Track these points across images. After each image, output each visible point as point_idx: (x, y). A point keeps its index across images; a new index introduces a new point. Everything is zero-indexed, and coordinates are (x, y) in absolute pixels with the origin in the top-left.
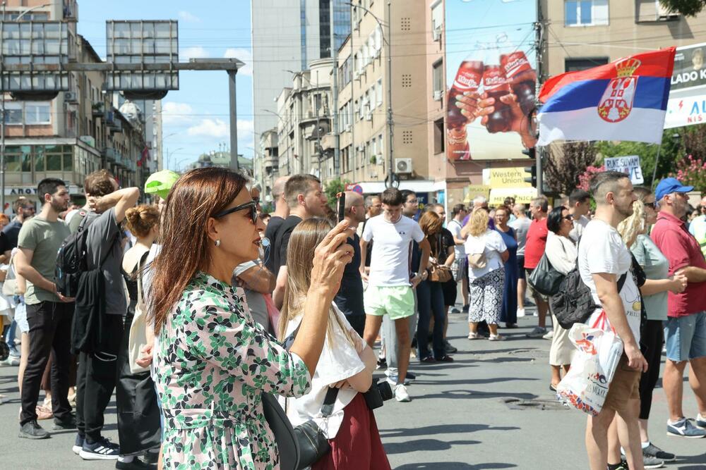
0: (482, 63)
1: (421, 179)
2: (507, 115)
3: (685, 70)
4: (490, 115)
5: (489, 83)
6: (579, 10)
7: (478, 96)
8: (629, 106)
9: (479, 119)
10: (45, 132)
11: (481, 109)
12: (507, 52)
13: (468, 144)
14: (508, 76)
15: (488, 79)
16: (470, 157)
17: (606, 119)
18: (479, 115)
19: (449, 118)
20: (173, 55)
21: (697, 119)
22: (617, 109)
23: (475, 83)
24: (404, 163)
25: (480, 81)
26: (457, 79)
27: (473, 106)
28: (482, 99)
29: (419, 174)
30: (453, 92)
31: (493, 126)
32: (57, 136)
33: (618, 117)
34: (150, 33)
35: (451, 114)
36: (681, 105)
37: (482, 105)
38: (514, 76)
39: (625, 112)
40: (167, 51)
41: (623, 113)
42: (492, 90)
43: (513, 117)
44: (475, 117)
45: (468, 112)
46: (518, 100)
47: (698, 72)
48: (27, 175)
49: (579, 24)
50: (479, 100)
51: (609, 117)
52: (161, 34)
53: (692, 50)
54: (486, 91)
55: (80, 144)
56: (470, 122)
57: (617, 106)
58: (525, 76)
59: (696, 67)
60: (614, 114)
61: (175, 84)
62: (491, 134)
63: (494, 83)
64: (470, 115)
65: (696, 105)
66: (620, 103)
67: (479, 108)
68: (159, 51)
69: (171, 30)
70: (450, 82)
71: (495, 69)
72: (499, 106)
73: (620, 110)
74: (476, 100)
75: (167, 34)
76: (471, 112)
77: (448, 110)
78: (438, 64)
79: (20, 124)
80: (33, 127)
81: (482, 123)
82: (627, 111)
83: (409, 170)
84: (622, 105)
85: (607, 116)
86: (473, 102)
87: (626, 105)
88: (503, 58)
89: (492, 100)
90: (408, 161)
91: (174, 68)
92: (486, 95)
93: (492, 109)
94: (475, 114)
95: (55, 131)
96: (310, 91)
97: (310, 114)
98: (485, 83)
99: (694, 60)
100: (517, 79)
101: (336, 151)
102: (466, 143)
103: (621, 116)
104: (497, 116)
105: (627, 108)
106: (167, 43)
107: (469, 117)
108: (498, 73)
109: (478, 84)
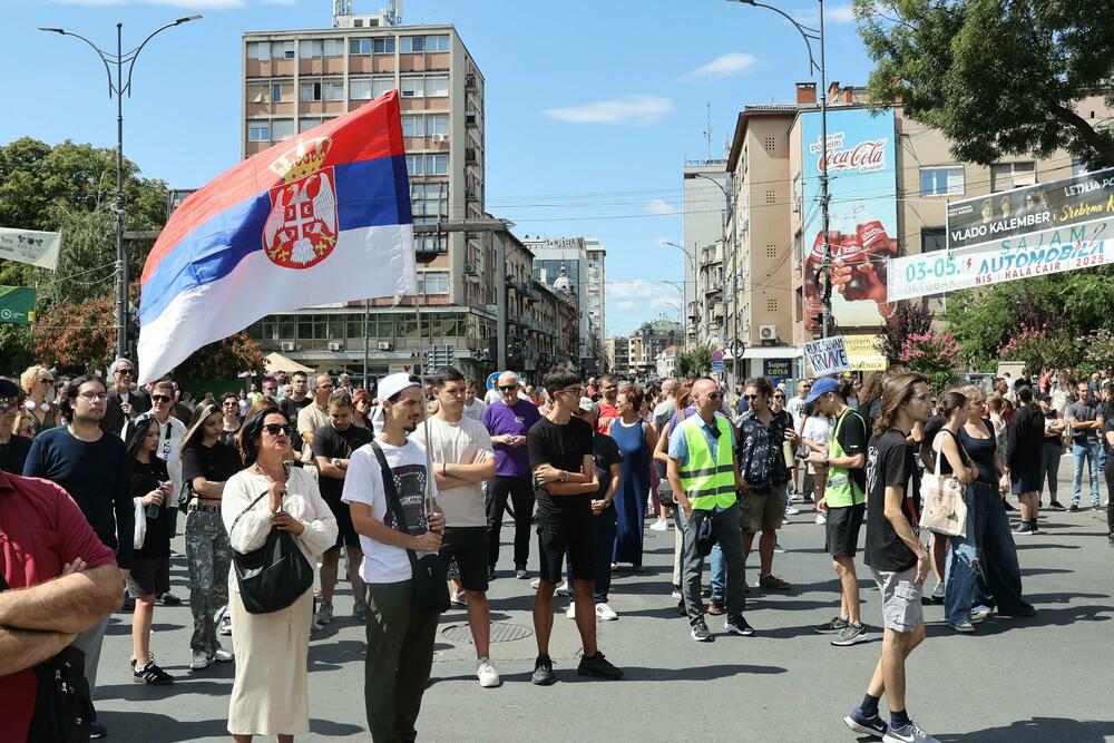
0: (839, 233)
1: (786, 345)
2: (864, 283)
3: (974, 224)
4: (848, 284)
5: (846, 252)
6: (935, 179)
7: (836, 265)
8: (332, 230)
9: (838, 287)
10: (442, 301)
11: (839, 277)
12: (864, 222)
14: (865, 245)
15: (845, 248)
17: (289, 264)
18: (837, 283)
19: (807, 286)
20: (442, 216)
21: (986, 279)
22: (308, 240)
24: (769, 330)
25: (838, 250)
26: (814, 249)
28: (840, 268)
29: (784, 341)
30: (811, 260)
31: (850, 294)
32: (454, 305)
33: (313, 256)
34: (420, 195)
35: (810, 282)
36: (969, 264)
37: (840, 274)
38: (870, 246)
39: (326, 242)
40: (436, 212)
41: (321, 246)
42: (849, 259)
43: (870, 286)
44: (834, 285)
46: (874, 269)
47: (988, 226)
48: (426, 340)
49: (935, 193)
50: (836, 269)
51: (294, 259)
52: (431, 195)
53: (981, 201)
54: (843, 260)
55: (474, 311)
57: (306, 235)
58: (882, 246)
59: (986, 220)
60: (303, 250)
61: (444, 246)
62: (848, 302)
63: (851, 250)
65: (985, 263)
66: (312, 228)
67: (837, 276)
68: (429, 212)
69: (442, 190)
70: (808, 251)
71: (852, 238)
72: (856, 274)
73: (315, 239)
74: (834, 269)
75: (436, 195)
77: (806, 278)
78: (799, 235)
80: (433, 296)
81: (842, 292)
82: (330, 239)
83: (773, 337)
84: (317, 229)
85: (288, 257)
86: (831, 271)
87: (325, 228)
88: (860, 227)
89: (849, 268)
90: (772, 328)
91: (441, 230)
92: (844, 263)
93: (849, 277)
94: (833, 282)
95: (451, 301)
96: (715, 264)
97: (715, 285)
98: (843, 254)
99: (984, 213)
100: (874, 248)
101: (725, 319)
103: (317, 252)
104: (854, 284)
105: (329, 234)
106: (437, 205)
108: (855, 242)
109: (836, 254)
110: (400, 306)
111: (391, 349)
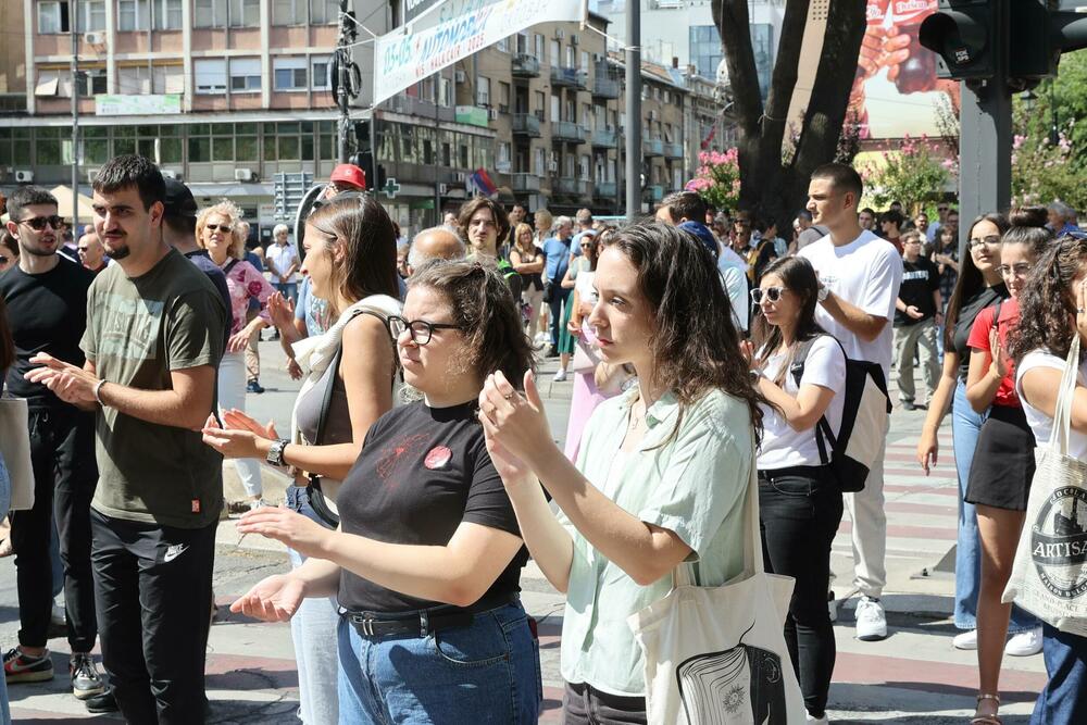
2: (930, 62)
4: (903, 64)
5: (900, 10)
7: (885, 33)
9: (885, 70)
11: (888, 54)
13: (866, 112)
15: (899, 5)
16: (869, 134)
18: (884, 63)
23: (880, 11)
25: (886, 8)
27: (875, 50)
28: (890, 38)
31: (906, 83)
37: (890, 48)
42: (905, 21)
44: (878, 67)
45: (867, 59)
50: (885, 39)
54: (895, 24)
56: (869, 76)
62: (903, 95)
63: (910, 10)
64: (870, 64)
67: (885, 52)
72: (917, 48)
74: (880, 40)
76: (872, 59)
79: (305, 90)
81: (889, 78)
86: (876, 42)
89: (905, 38)
92: (896, 30)
93: (905, 53)
94: (878, 62)
98: (895, 12)
102: (863, 112)
104: (913, 65)
107: (869, 69)
109: (884, 12)
110: (271, 110)
111: (256, 178)
